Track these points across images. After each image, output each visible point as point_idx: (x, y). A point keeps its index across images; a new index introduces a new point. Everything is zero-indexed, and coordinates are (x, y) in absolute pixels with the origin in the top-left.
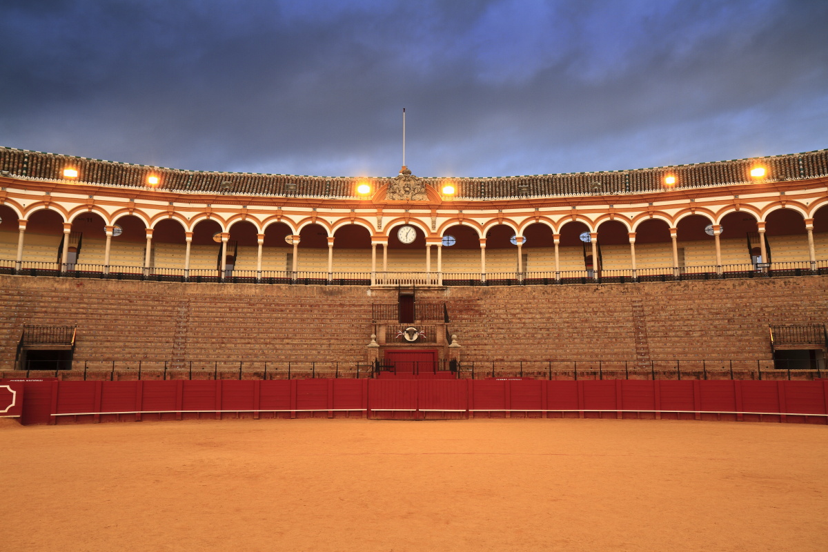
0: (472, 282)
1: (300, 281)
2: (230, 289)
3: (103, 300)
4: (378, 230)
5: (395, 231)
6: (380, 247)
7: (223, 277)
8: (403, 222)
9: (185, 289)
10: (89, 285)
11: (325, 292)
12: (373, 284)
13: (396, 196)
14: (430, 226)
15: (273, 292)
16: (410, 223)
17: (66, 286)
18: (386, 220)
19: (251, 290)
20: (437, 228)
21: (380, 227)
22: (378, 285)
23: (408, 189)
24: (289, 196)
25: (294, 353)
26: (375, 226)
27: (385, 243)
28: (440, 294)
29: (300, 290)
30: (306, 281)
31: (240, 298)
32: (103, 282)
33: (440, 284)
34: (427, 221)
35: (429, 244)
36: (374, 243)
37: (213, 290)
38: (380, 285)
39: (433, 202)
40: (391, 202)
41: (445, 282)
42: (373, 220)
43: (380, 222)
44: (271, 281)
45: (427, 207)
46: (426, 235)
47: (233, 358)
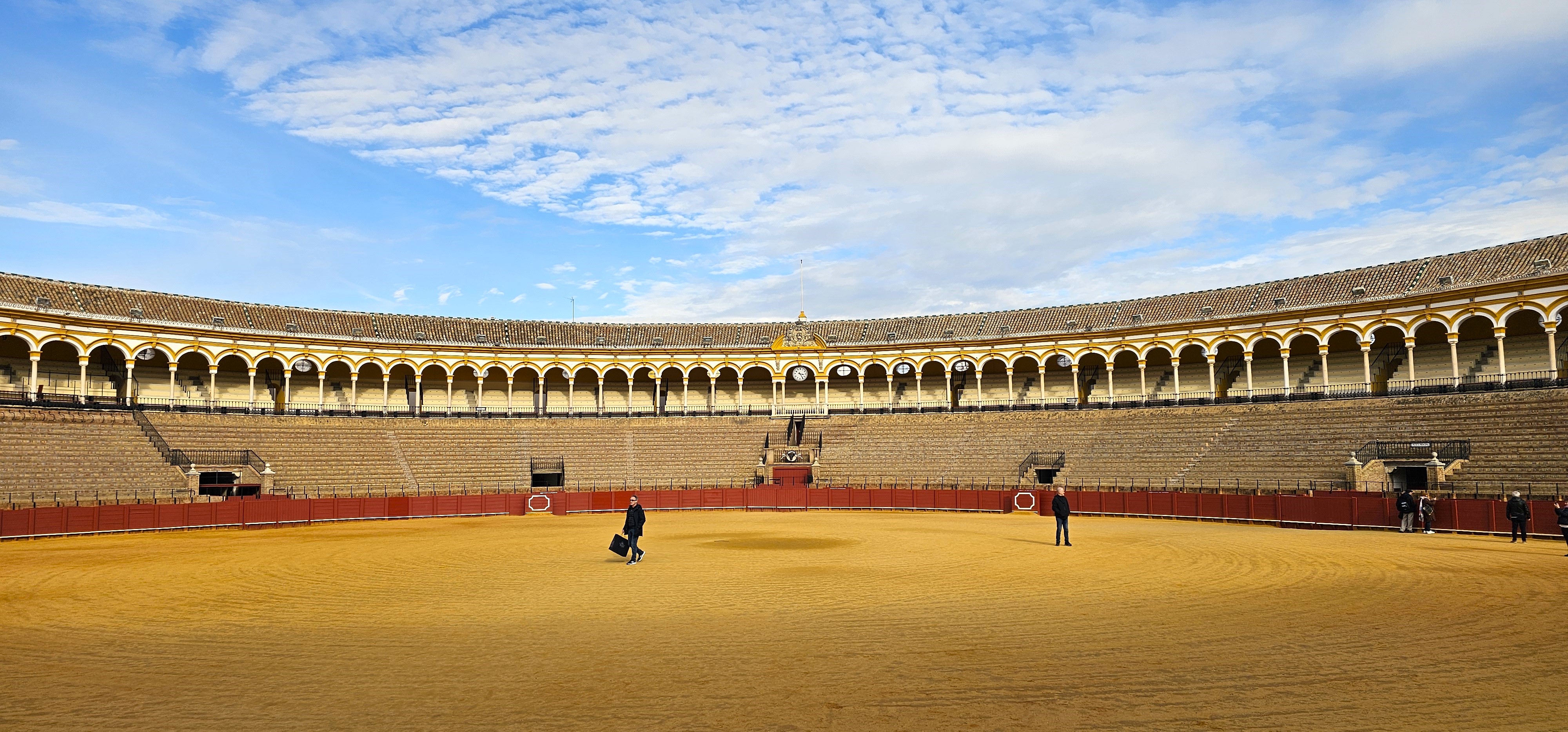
0: (852, 411)
1: (717, 413)
2: (664, 422)
3: (573, 434)
4: (776, 371)
5: (791, 371)
6: (779, 384)
7: (658, 412)
8: (797, 365)
9: (629, 422)
10: (561, 422)
11: (736, 422)
12: (773, 415)
13: (791, 343)
14: (818, 366)
15: (695, 422)
16: (802, 364)
17: (544, 425)
18: (783, 363)
19: (680, 422)
20: (823, 368)
21: (778, 369)
22: (777, 415)
23: (800, 337)
24: (706, 346)
25: (708, 471)
26: (775, 367)
27: (783, 381)
28: (825, 422)
29: (717, 420)
30: (722, 413)
31: (671, 428)
32: (570, 420)
33: (826, 413)
34: (816, 362)
35: (817, 381)
36: (774, 381)
37: (650, 422)
38: (779, 415)
39: (820, 348)
40: (787, 348)
41: (830, 412)
42: (773, 363)
43: (777, 364)
44: (694, 414)
45: (816, 351)
46: (816, 375)
47: (666, 476)
